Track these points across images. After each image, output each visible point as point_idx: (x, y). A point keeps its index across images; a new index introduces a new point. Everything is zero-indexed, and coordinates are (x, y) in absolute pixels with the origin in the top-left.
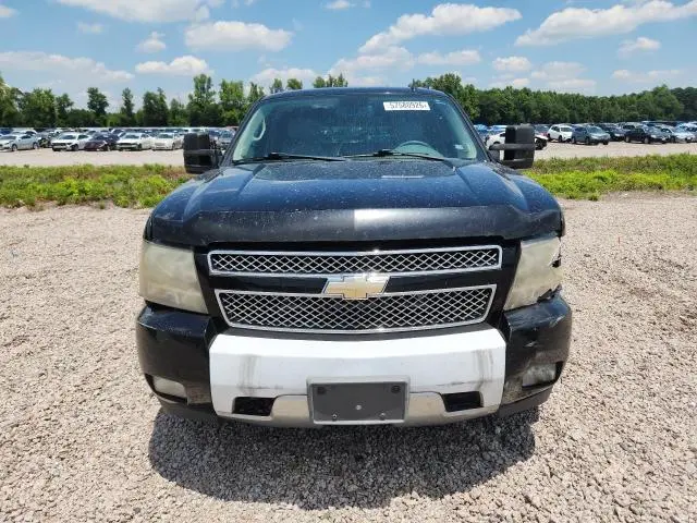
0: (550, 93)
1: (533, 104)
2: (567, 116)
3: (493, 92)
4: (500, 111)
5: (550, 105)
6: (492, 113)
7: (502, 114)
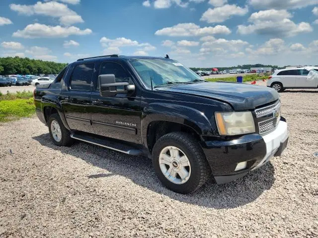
0: (39, 60)
1: (32, 65)
2: (51, 71)
3: (8, 58)
4: (15, 68)
5: (41, 66)
6: (11, 69)
7: (17, 70)
